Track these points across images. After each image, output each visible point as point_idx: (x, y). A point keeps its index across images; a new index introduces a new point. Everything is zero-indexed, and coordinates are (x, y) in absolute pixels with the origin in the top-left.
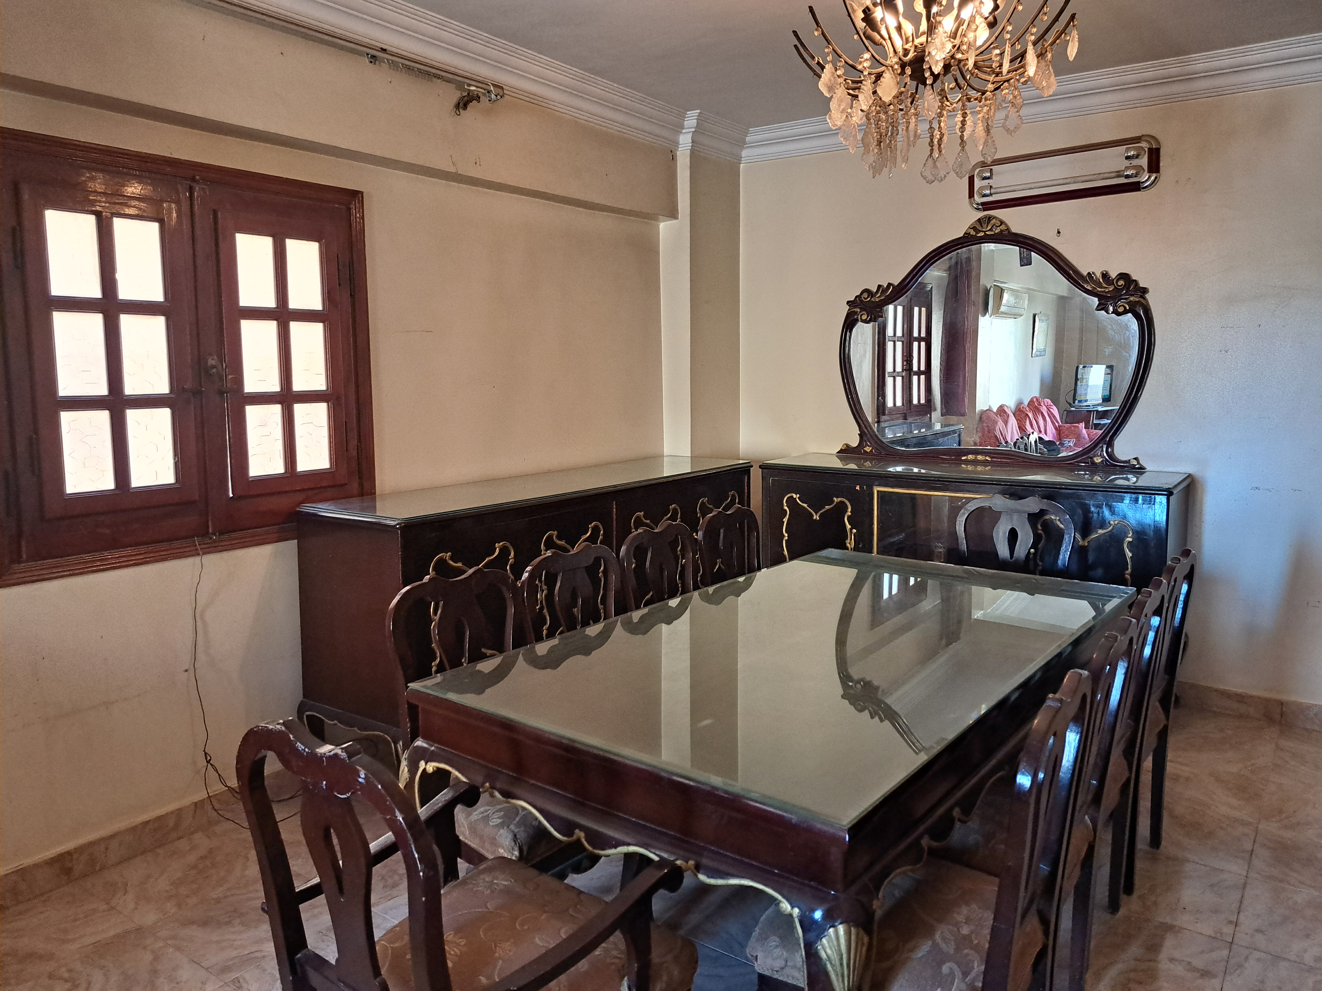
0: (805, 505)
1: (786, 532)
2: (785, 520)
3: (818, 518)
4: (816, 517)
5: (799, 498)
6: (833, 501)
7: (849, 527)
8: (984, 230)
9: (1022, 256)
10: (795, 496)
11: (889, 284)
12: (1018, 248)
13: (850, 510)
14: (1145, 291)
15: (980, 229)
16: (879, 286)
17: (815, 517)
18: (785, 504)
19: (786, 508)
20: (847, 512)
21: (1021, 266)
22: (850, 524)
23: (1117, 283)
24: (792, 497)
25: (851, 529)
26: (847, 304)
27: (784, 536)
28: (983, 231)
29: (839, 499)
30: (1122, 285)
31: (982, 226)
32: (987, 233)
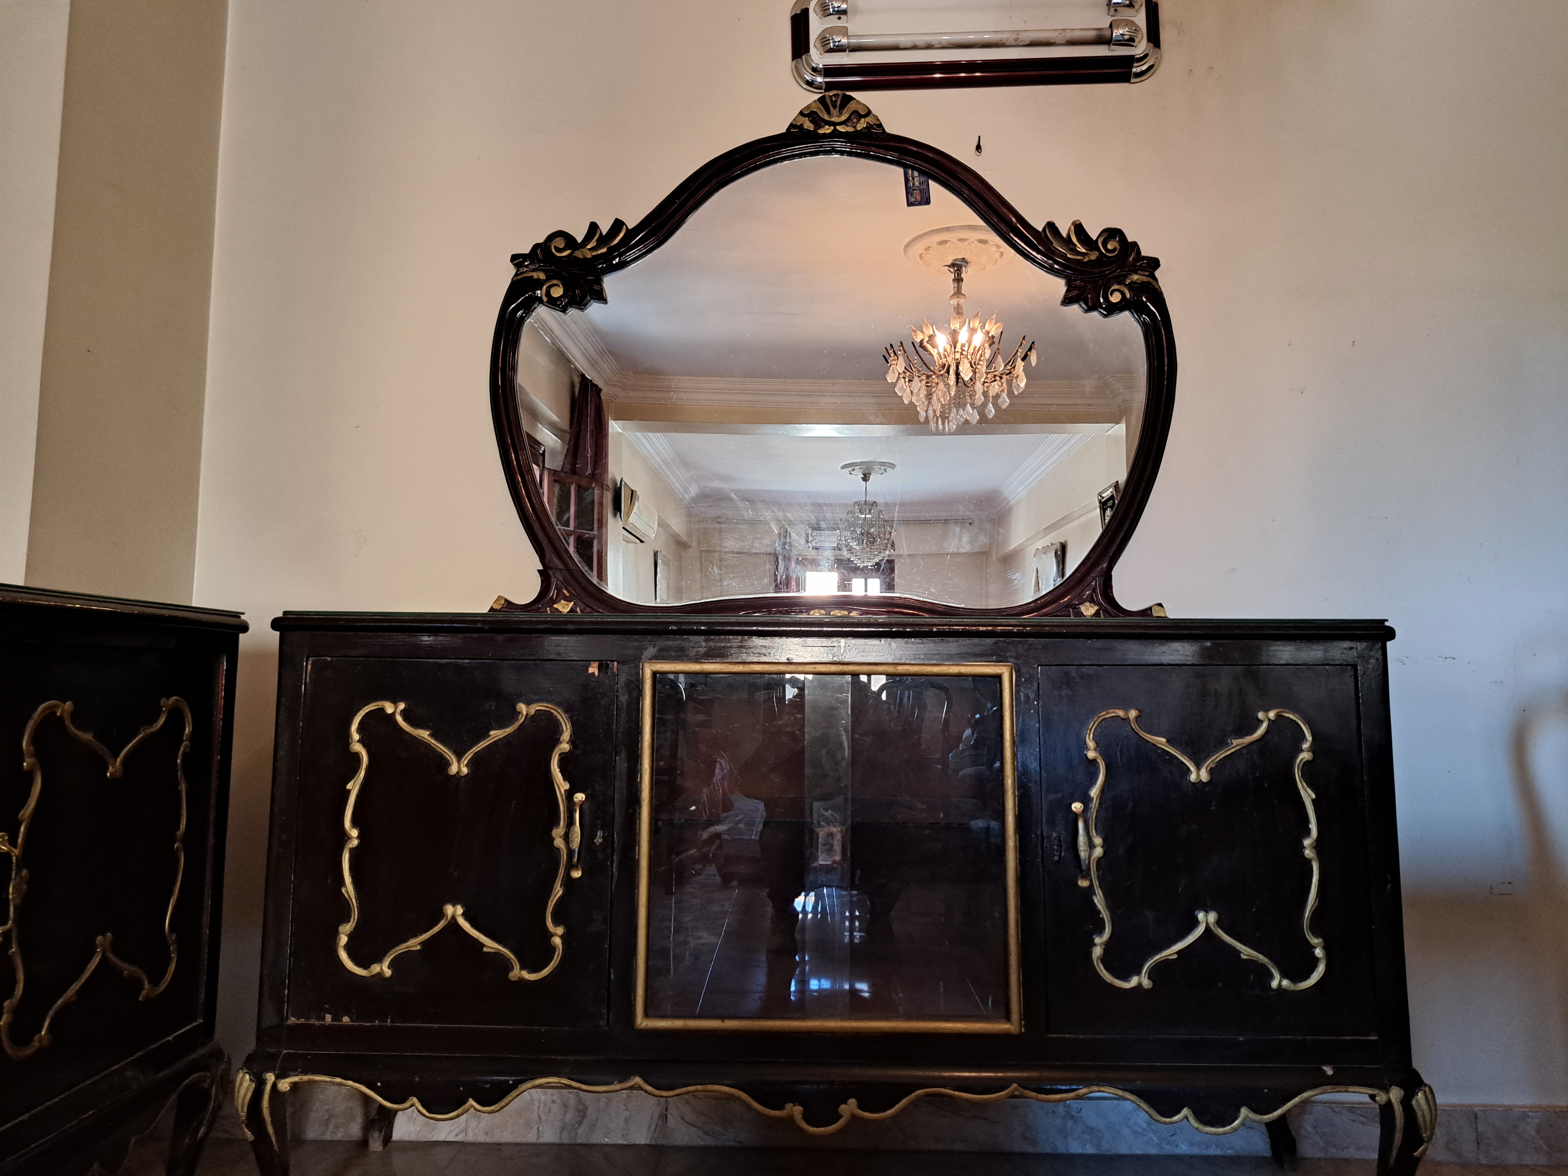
0: (424, 734)
1: (355, 823)
2: (354, 787)
3: (465, 770)
4: (458, 767)
5: (404, 713)
6: (516, 714)
7: (562, 785)
8: (834, 119)
9: (911, 184)
10: (389, 708)
11: (618, 224)
12: (901, 171)
13: (566, 735)
14: (1154, 263)
15: (826, 117)
16: (594, 227)
17: (453, 769)
18: (356, 737)
19: (357, 747)
20: (557, 741)
21: (910, 204)
22: (565, 779)
23: (1105, 244)
24: (382, 710)
25: (570, 794)
26: (512, 261)
27: (344, 837)
28: (830, 123)
29: (535, 708)
30: (1114, 250)
31: (829, 112)
32: (838, 128)
